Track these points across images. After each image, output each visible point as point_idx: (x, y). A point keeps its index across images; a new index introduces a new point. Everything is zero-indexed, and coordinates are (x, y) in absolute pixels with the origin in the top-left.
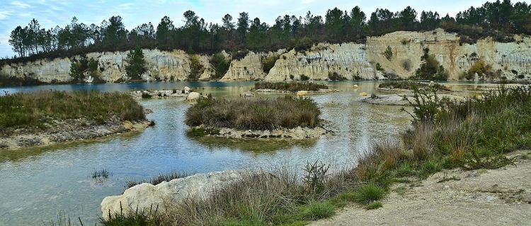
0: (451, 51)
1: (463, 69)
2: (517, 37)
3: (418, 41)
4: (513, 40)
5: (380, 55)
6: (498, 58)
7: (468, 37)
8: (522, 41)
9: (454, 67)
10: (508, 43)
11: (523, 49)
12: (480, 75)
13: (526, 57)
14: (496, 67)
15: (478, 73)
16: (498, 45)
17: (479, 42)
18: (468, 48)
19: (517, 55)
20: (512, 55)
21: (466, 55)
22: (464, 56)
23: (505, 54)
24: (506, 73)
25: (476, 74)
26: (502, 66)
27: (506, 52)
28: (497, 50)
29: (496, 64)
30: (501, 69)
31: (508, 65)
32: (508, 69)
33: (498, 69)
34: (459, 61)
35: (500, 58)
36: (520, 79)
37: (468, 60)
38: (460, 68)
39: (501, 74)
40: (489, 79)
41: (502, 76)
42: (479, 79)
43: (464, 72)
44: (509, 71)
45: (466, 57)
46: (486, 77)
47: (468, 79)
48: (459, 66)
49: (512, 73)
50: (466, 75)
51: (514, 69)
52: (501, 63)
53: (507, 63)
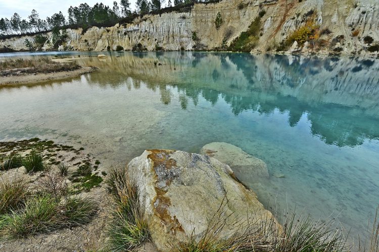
0: (287, 11)
1: (285, 37)
3: (257, 3)
5: (210, 24)
9: (276, 33)
12: (301, 44)
14: (337, 33)
15: (298, 41)
21: (298, 15)
22: (296, 16)
23: (368, 9)
24: (350, 41)
25: (296, 43)
26: (353, 29)
27: (372, 5)
28: (358, 4)
29: (343, 26)
30: (345, 35)
31: (362, 28)
32: (360, 35)
33: (341, 34)
34: (285, 24)
35: (357, 17)
36: (369, 53)
37: (297, 23)
38: (283, 34)
39: (339, 43)
40: (310, 51)
41: (336, 46)
42: (296, 50)
43: (283, 40)
44: (359, 38)
45: (296, 18)
46: (308, 47)
47: (278, 51)
48: (284, 32)
49: (363, 42)
50: (279, 45)
51: (371, 36)
52: (353, 26)
53: (362, 25)
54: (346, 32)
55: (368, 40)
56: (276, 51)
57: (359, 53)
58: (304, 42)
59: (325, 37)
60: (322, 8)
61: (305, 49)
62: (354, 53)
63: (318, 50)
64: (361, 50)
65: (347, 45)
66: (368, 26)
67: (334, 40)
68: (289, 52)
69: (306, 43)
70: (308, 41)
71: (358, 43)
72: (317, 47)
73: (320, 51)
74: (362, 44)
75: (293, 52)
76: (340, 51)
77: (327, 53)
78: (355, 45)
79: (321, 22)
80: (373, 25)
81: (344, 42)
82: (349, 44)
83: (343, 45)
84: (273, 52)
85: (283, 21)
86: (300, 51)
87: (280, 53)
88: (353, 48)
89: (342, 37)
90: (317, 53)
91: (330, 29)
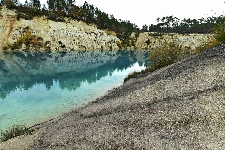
2: (66, 19)
4: (63, 21)
6: (51, 32)
7: (25, 14)
8: (70, 22)
9: (8, 38)
10: (59, 22)
11: (69, 28)
12: (27, 45)
13: (71, 33)
14: (46, 39)
15: (25, 43)
16: (52, 23)
17: (35, 19)
18: (24, 23)
19: (65, 31)
20: (62, 31)
21: (20, 28)
22: (18, 28)
23: (56, 30)
24: (53, 44)
25: (24, 45)
26: (53, 38)
27: (57, 28)
28: (51, 27)
29: (48, 37)
30: (50, 41)
31: (56, 38)
32: (56, 40)
33: (48, 40)
34: (13, 33)
35: (53, 33)
36: (62, 49)
37: (21, 32)
38: (14, 39)
39: (48, 44)
40: (35, 49)
41: (48, 46)
42: (26, 48)
43: (15, 42)
44: (57, 42)
45: (19, 30)
46: (33, 47)
47: (13, 49)
48: (14, 37)
49: (59, 44)
50: (13, 46)
51: (61, 41)
52: (53, 36)
53: (56, 36)
54: (50, 39)
55: (60, 43)
56: (12, 49)
57: (59, 49)
58: (29, 44)
59: (40, 41)
60: (33, 26)
61: (31, 48)
62: (56, 49)
63: (39, 48)
64: (59, 47)
65: (52, 45)
66: (58, 37)
67: (45, 43)
68: (22, 50)
69: (31, 45)
70: (32, 43)
71: (57, 44)
72: (38, 46)
73: (40, 49)
74: (58, 45)
75: (24, 50)
76: (50, 48)
77: (44, 49)
78: (56, 45)
79: (36, 33)
80: (60, 37)
81: (51, 44)
82: (53, 45)
83: (51, 45)
84: (10, 50)
85: (11, 30)
86: (28, 49)
87: (15, 50)
88: (55, 46)
89: (49, 41)
90: (39, 50)
91: (42, 37)
